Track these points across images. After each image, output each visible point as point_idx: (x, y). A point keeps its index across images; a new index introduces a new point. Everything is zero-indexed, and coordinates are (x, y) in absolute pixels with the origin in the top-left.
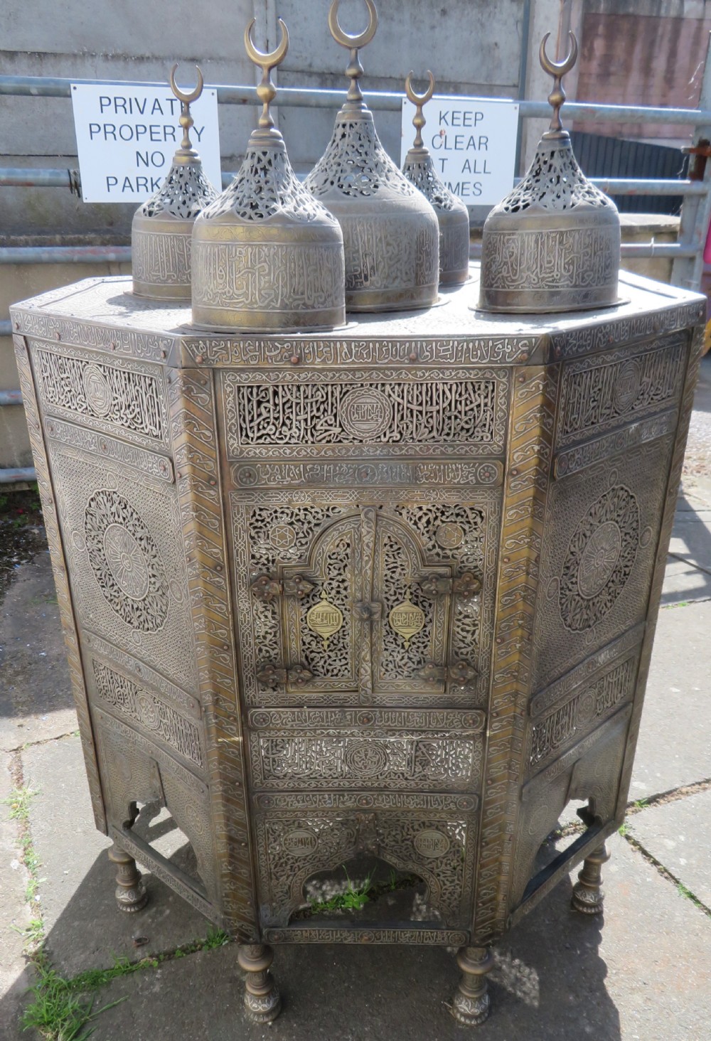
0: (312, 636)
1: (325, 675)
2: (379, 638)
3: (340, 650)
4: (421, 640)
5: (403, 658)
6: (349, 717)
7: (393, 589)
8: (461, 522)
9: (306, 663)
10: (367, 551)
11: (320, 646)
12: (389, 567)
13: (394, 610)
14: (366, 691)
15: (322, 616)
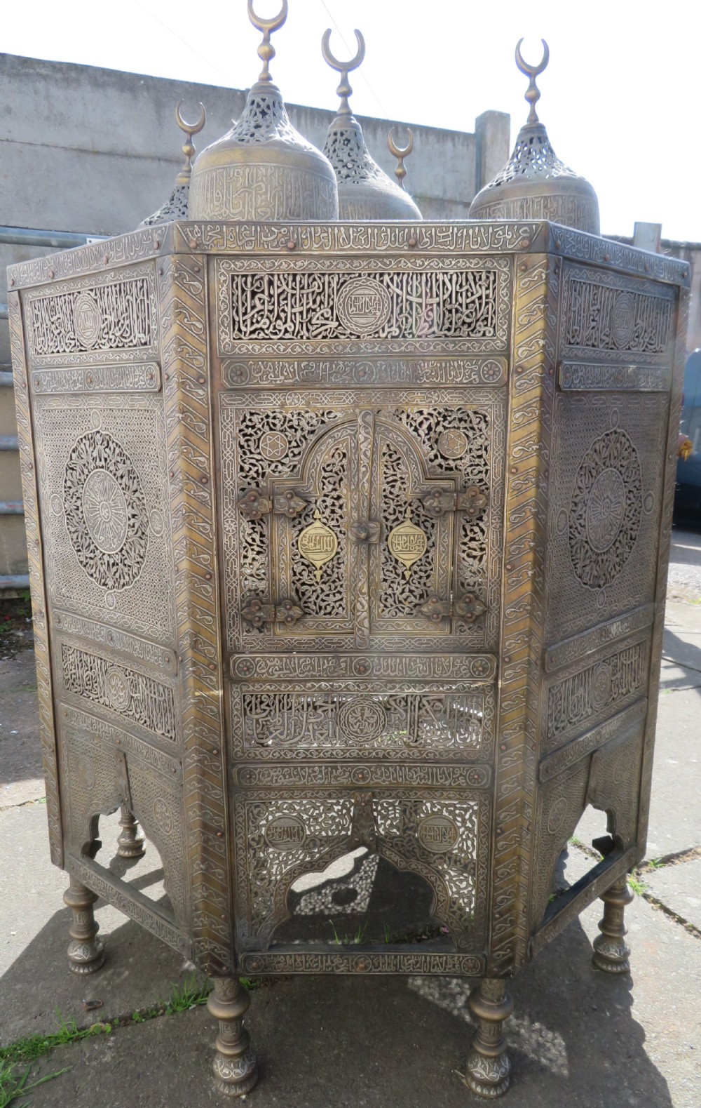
0: (303, 564)
1: (317, 613)
2: (377, 566)
3: (334, 582)
4: (423, 568)
5: (403, 591)
6: (343, 665)
7: (393, 506)
8: (465, 428)
9: (296, 598)
10: (365, 461)
11: (313, 577)
12: (388, 480)
13: (393, 531)
14: (363, 631)
15: (315, 540)
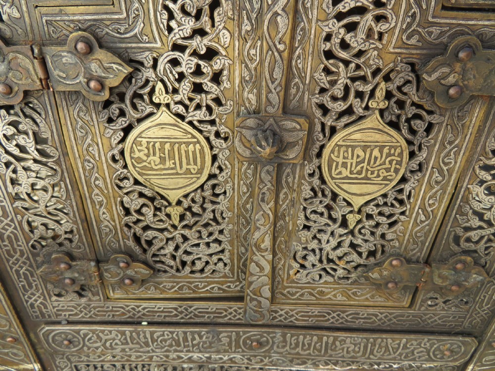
0: (141, 195)
2: (293, 203)
3: (206, 225)
4: (387, 210)
5: (339, 245)
6: (225, 339)
7: (343, 81)
9: (137, 249)
11: (164, 218)
13: (337, 138)
14: (260, 302)
15: (162, 150)
